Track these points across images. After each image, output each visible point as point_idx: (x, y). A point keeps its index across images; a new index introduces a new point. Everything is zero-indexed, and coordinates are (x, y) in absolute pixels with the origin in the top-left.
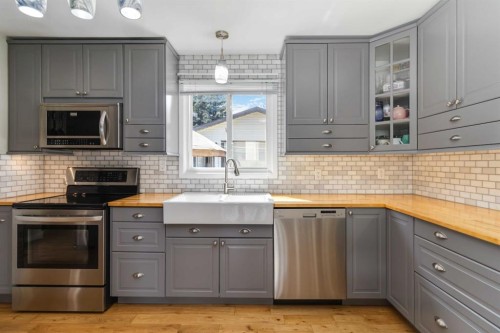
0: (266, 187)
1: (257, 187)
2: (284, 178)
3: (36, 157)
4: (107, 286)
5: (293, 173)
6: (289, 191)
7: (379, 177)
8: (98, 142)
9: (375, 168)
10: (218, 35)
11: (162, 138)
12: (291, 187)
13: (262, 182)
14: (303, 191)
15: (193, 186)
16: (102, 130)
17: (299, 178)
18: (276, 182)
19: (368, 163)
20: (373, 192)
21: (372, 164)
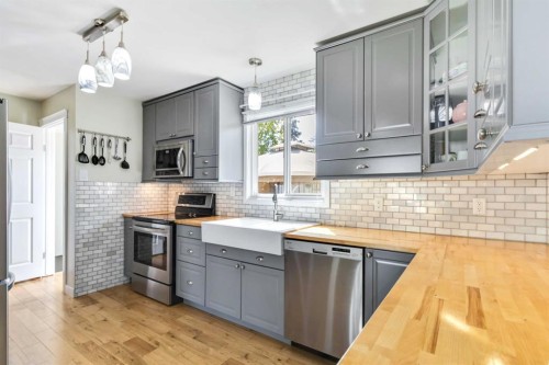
0: (317, 216)
1: (308, 216)
2: (337, 207)
3: (163, 184)
4: (173, 285)
5: (348, 201)
6: (343, 223)
7: (475, 212)
8: (178, 172)
9: (467, 198)
10: (252, 62)
11: (215, 167)
12: (344, 218)
13: (313, 211)
14: (359, 224)
15: (253, 212)
16: (178, 163)
17: (355, 207)
18: (328, 212)
19: (455, 191)
20: (464, 233)
21: (464, 191)
